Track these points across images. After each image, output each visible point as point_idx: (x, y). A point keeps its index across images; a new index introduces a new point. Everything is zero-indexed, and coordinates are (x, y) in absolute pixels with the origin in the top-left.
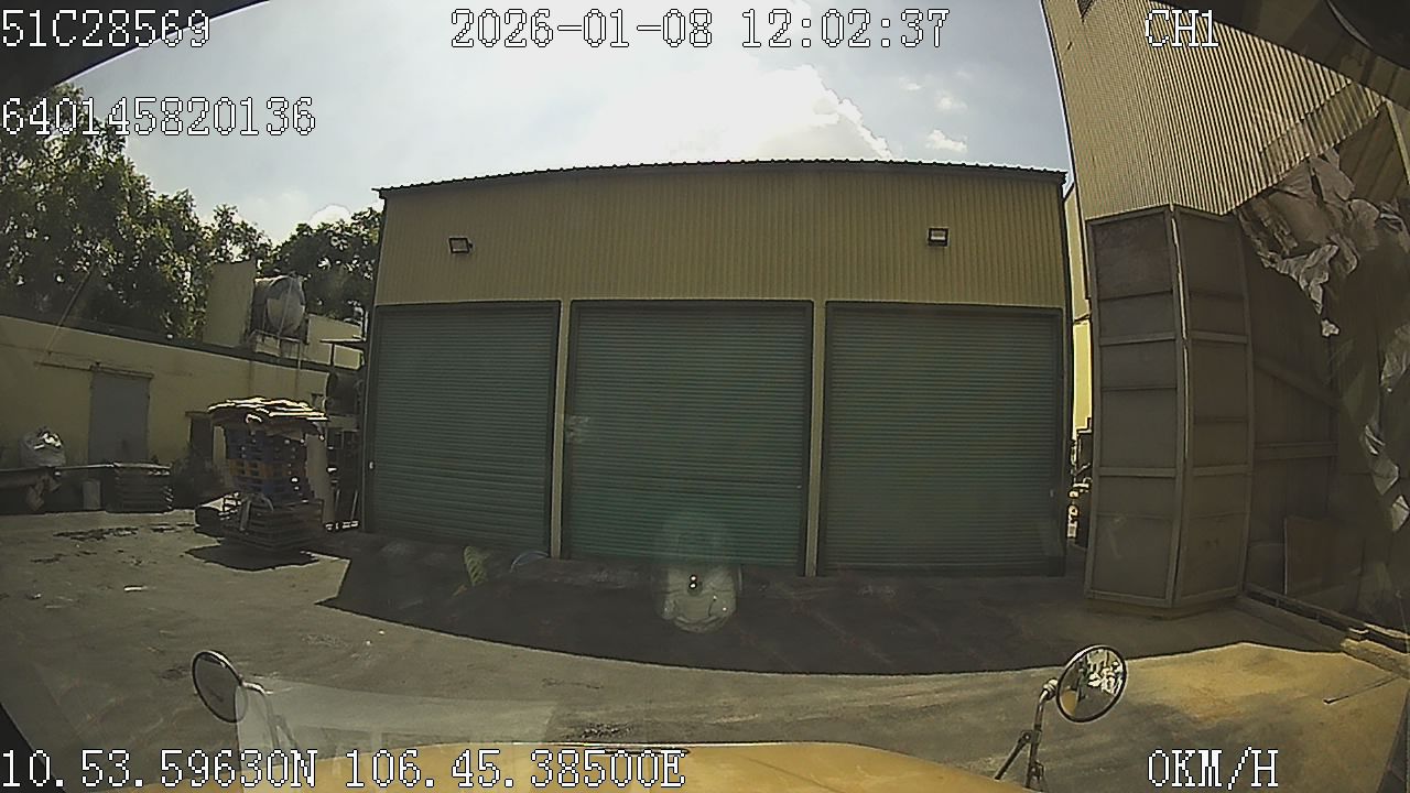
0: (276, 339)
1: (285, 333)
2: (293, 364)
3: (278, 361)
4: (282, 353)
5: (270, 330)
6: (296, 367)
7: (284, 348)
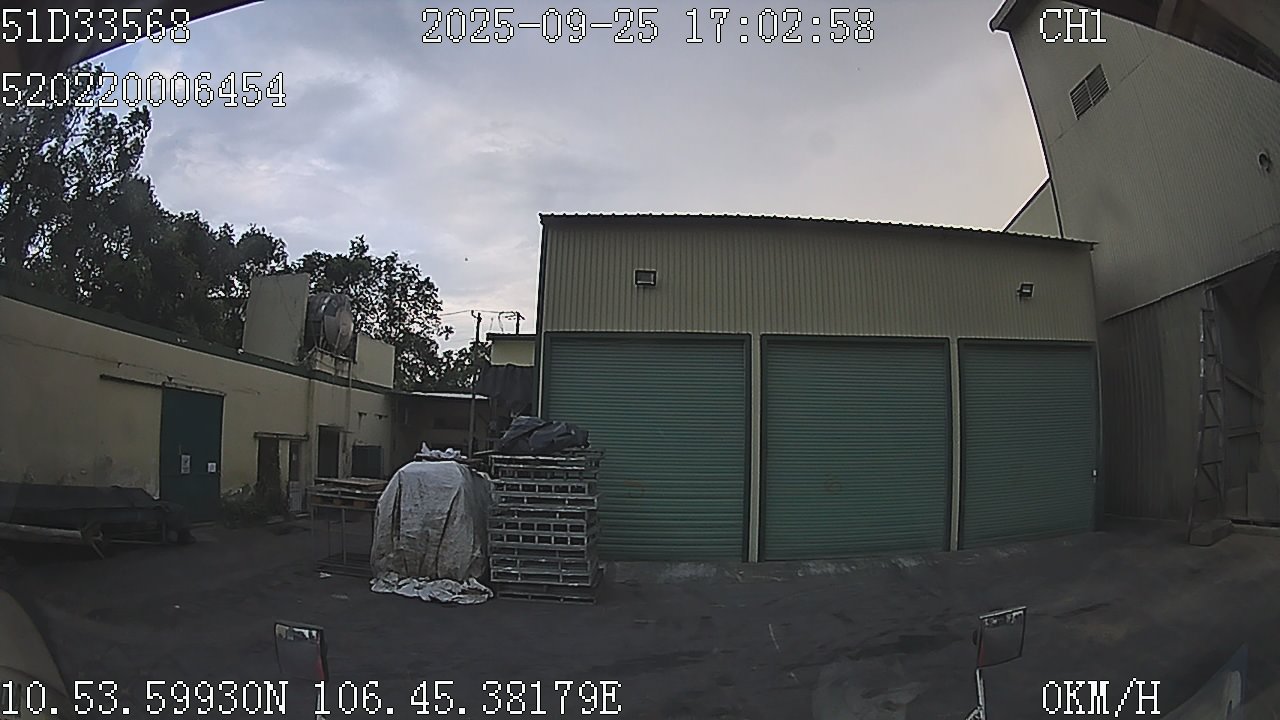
0: (332, 356)
1: (339, 351)
2: (345, 383)
3: (333, 380)
4: (337, 371)
5: (328, 348)
6: (347, 386)
7: (338, 367)
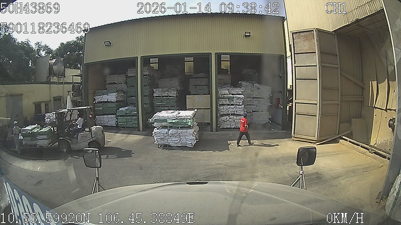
0: (56, 77)
1: (59, 75)
2: (62, 83)
3: (57, 83)
4: (59, 81)
